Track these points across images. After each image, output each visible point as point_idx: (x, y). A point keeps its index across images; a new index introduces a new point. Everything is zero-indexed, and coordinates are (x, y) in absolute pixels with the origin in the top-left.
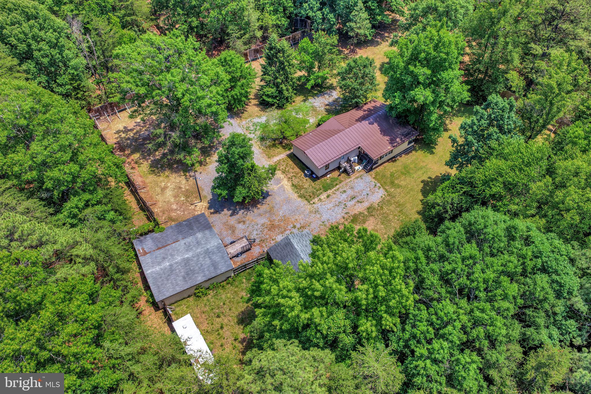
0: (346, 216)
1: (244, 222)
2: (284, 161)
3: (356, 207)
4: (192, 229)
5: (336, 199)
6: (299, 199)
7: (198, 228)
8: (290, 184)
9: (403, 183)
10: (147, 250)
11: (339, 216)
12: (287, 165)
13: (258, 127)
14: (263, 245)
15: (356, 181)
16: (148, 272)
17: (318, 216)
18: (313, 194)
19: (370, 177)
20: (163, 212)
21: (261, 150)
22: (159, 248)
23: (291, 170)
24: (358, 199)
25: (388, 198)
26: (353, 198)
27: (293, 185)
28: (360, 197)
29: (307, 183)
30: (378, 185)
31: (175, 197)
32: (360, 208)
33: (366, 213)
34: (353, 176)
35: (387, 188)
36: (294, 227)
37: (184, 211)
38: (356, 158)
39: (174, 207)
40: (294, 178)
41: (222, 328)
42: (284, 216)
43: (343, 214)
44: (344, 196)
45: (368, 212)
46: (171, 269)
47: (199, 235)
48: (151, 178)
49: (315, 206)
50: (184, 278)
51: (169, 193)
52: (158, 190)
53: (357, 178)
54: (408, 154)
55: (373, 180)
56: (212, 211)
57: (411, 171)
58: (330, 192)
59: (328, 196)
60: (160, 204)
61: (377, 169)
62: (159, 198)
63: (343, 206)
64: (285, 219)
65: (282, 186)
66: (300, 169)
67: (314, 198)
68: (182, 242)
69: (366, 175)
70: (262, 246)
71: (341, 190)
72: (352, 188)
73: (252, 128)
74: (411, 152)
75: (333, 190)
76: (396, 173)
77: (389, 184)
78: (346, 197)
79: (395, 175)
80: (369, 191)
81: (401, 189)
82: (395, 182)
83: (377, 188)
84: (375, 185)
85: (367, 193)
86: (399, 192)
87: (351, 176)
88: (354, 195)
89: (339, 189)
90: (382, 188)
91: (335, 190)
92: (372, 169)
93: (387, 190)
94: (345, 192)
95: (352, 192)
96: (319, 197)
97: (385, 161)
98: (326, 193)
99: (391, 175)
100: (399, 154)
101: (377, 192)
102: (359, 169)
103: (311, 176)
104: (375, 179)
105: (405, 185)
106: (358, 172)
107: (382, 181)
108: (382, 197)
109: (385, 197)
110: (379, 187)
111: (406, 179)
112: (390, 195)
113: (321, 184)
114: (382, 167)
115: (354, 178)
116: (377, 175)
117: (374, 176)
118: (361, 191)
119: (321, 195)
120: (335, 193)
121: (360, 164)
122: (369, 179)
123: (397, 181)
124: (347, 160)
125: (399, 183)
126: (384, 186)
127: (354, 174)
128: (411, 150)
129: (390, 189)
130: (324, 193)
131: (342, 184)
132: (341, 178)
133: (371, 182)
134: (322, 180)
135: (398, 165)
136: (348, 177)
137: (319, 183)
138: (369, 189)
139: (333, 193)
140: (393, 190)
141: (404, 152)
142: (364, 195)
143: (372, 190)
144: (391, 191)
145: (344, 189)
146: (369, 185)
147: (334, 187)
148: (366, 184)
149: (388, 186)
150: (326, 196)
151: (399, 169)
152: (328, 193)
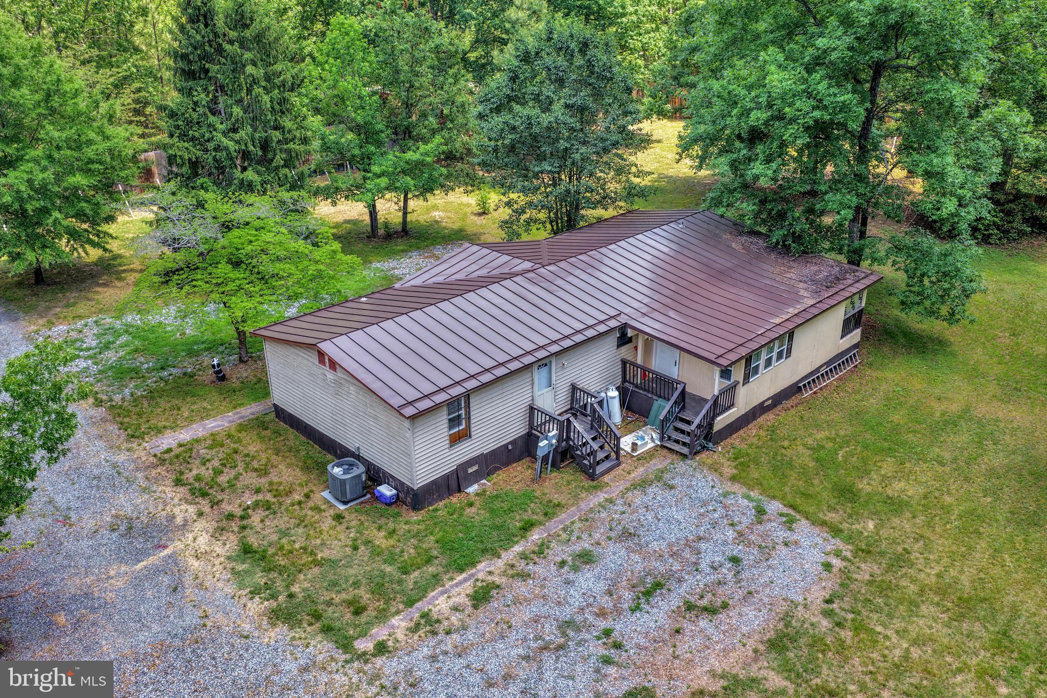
3: (687, 644)
5: (536, 608)
6: (280, 632)
8: (225, 549)
15: (638, 498)
18: (379, 588)
19: (712, 477)
25: (867, 570)
26: (650, 590)
27: (246, 551)
28: (695, 582)
29: (339, 534)
30: (774, 507)
32: (718, 649)
34: (615, 480)
35: (831, 517)
38: (614, 392)
44: (588, 583)
45: (786, 669)
53: (642, 485)
55: (738, 489)
58: (484, 569)
59: (481, 597)
61: (735, 440)
63: (597, 650)
65: (174, 565)
67: (383, 616)
69: (682, 466)
71: (558, 552)
72: (627, 535)
75: (510, 555)
76: (841, 448)
77: (835, 501)
78: (602, 586)
79: (840, 458)
80: (737, 541)
81: (914, 517)
82: (861, 487)
83: (773, 524)
84: (760, 512)
85: (729, 553)
86: (913, 535)
87: (606, 479)
88: (649, 574)
89: (546, 551)
90: (804, 522)
91: (524, 556)
92: (708, 437)
93: (841, 531)
94: (587, 563)
95: (636, 557)
96: (418, 605)
97: (764, 402)
98: (465, 580)
99: (817, 460)
100: (812, 374)
101: (786, 544)
102: (639, 443)
103: (369, 499)
104: (745, 484)
105: (925, 497)
106: (639, 459)
107: (787, 489)
108: (828, 566)
109: (849, 564)
110: (784, 519)
111: (910, 472)
112: (869, 552)
113: (431, 534)
114: (754, 431)
115: (621, 488)
116: (749, 466)
117: (734, 471)
118: (690, 547)
119: (432, 594)
120: (524, 576)
121: (637, 423)
122: (713, 487)
123: (869, 484)
124: (569, 407)
125: (880, 489)
126: (811, 509)
127: (618, 471)
128: (856, 366)
129: (853, 524)
130: (455, 581)
131: (561, 522)
132: (546, 491)
133: (725, 496)
134: (436, 510)
135: (828, 419)
136: (591, 483)
137: (420, 527)
138: (731, 534)
139: (510, 572)
140: (875, 527)
141: (831, 370)
142: (715, 569)
143: (753, 537)
144: (866, 534)
145: (578, 548)
146: (721, 511)
147: (516, 539)
148: (702, 510)
149: (832, 509)
150: (468, 595)
151: (842, 433)
152: (481, 576)
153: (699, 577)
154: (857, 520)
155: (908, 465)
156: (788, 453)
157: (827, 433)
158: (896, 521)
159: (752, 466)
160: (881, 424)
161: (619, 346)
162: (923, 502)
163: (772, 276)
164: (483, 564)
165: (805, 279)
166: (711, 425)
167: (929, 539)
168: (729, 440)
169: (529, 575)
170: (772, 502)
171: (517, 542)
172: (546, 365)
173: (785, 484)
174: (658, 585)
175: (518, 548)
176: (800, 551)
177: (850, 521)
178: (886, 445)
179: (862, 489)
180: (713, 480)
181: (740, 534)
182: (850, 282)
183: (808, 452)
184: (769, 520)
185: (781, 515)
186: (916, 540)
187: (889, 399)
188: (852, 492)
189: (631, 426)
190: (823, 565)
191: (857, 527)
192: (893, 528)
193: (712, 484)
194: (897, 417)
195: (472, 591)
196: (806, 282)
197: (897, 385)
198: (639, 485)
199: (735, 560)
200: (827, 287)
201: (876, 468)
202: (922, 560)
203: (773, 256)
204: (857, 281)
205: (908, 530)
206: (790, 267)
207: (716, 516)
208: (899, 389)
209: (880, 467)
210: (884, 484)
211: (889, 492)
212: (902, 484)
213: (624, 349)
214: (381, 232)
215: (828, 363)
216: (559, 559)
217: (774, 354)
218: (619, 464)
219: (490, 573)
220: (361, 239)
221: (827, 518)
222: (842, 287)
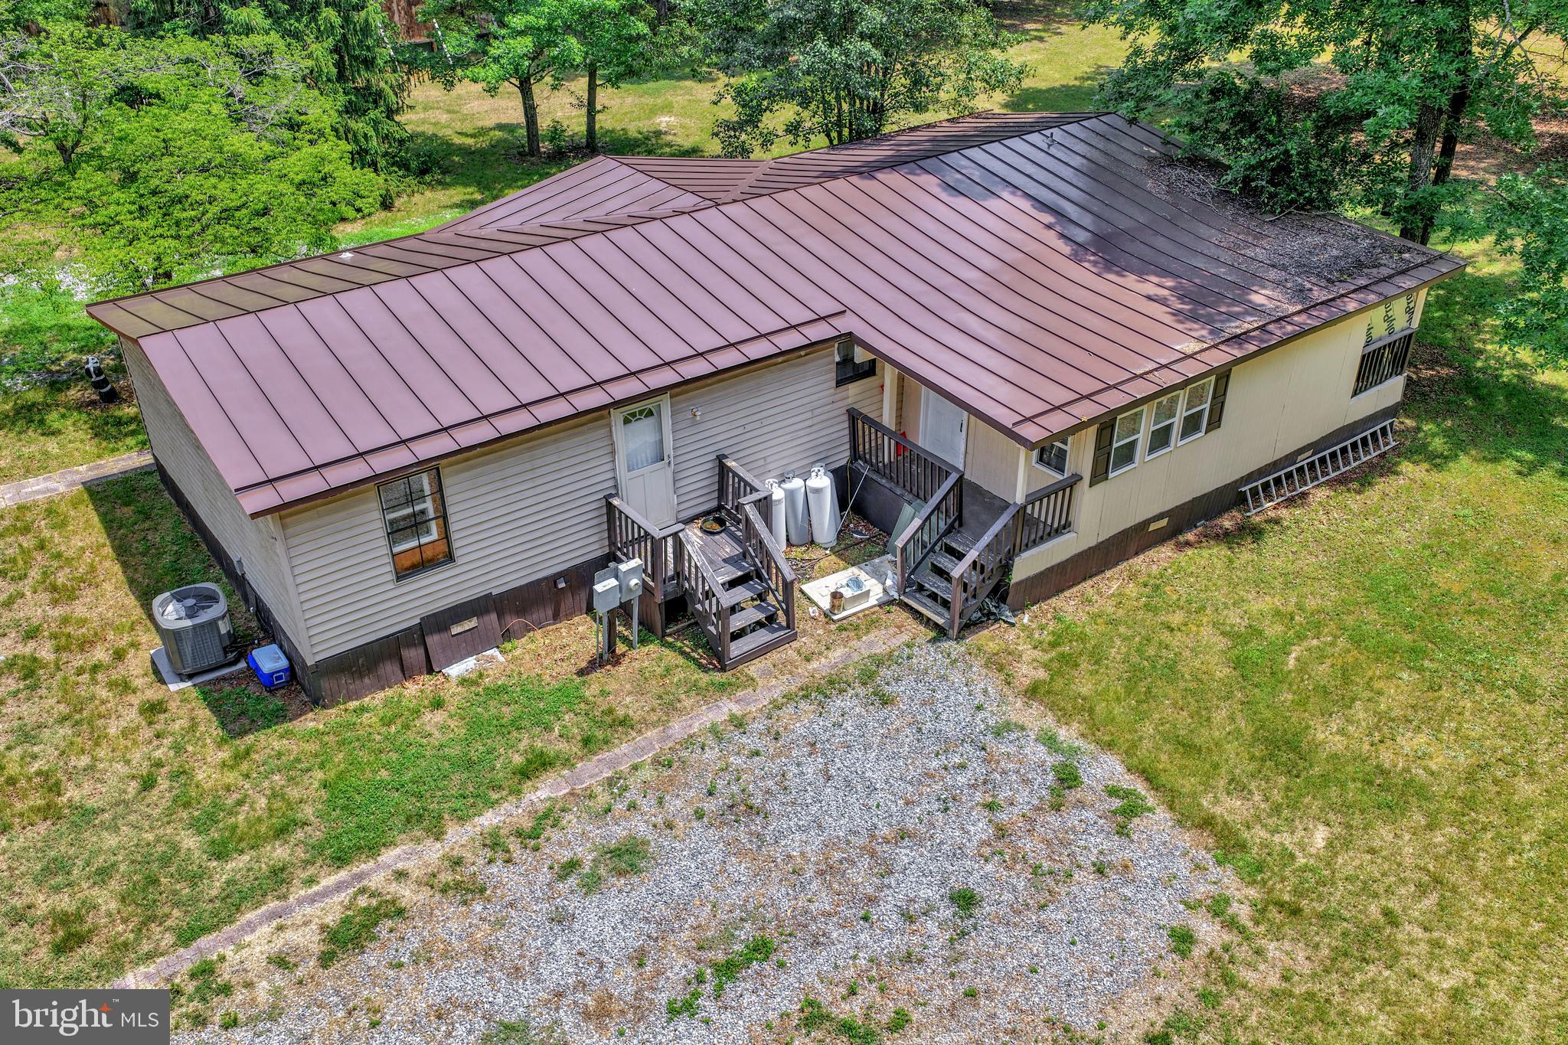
5: (457, 980)
15: (802, 721)
18: (144, 889)
19: (985, 682)
25: (1277, 960)
30: (1103, 770)
38: (822, 481)
54: (1363, 479)
55: (1034, 718)
58: (391, 864)
59: (349, 937)
71: (573, 837)
72: (742, 809)
74: (1384, 467)
76: (1300, 637)
77: (1251, 767)
78: (631, 938)
79: (1291, 663)
80: (987, 850)
81: (1431, 827)
82: (1321, 736)
83: (1085, 814)
84: (1067, 779)
85: (956, 883)
86: (1417, 875)
87: (754, 669)
88: (749, 917)
89: (549, 832)
90: (1162, 814)
91: (493, 842)
92: (1000, 593)
93: (1243, 847)
94: (621, 873)
95: (740, 869)
96: (204, 941)
97: (1148, 522)
98: (339, 887)
99: (1238, 664)
100: (1275, 466)
101: (1100, 871)
102: (848, 593)
103: (241, 671)
104: (1052, 707)
105: (1470, 778)
106: (841, 629)
107: (1148, 729)
108: (1183, 940)
109: (1237, 939)
110: (1117, 803)
111: (1448, 710)
112: (1296, 912)
113: (322, 766)
114: (1115, 585)
115: (776, 694)
116: (1077, 665)
117: (1042, 674)
118: (873, 854)
119: (250, 916)
120: (469, 890)
121: (869, 548)
122: (979, 708)
123: (1341, 732)
124: (714, 504)
125: (1366, 747)
126: (1187, 784)
127: (789, 652)
128: (1382, 456)
129: (1275, 831)
130: (315, 888)
131: (613, 763)
132: (612, 686)
133: (998, 734)
134: (363, 709)
135: (1290, 568)
136: (718, 677)
137: (307, 747)
138: (980, 829)
139: (446, 877)
140: (1330, 845)
141: (1322, 461)
142: (910, 919)
143: (1027, 844)
144: (1301, 861)
145: (618, 832)
146: (977, 769)
147: (495, 796)
148: (935, 764)
149: (1235, 786)
150: (323, 928)
151: (1312, 603)
152: (375, 881)
153: (864, 937)
154: (1290, 821)
155: (1446, 693)
156: (1175, 641)
157: (1277, 602)
158: (1384, 834)
159: (1084, 666)
160: (1406, 588)
161: (840, 383)
162: (1461, 790)
163: (1213, 251)
164: (398, 851)
165: (1286, 261)
166: (1006, 568)
167: (1454, 890)
168: (1053, 601)
169: (482, 890)
170: (1103, 757)
171: (493, 804)
172: (650, 413)
173: (1143, 716)
174: (761, 949)
175: (488, 819)
176: (1128, 891)
177: (1272, 822)
178: (1407, 638)
179: (1324, 742)
180: (985, 692)
181: (1001, 832)
182: (1385, 272)
183: (1222, 643)
184: (1081, 804)
185: (1113, 792)
186: (1422, 890)
187: (1439, 534)
188: (1295, 749)
189: (854, 553)
190: (1173, 933)
191: (1286, 839)
192: (1372, 851)
193: (980, 698)
194: (1448, 578)
195: (338, 916)
196: (1284, 268)
197: (1465, 502)
198: (818, 690)
199: (965, 901)
200: (1329, 280)
201: (1367, 694)
202: (1424, 947)
203: (1230, 211)
204: (1403, 272)
205: (1408, 861)
206: (1260, 236)
207: (961, 780)
208: (1468, 511)
209: (1380, 693)
210: (1377, 736)
211: (1386, 757)
212: (1422, 739)
213: (854, 389)
214: (545, 146)
215: (1316, 446)
216: (565, 856)
217: (1177, 422)
218: (793, 638)
219: (401, 875)
220: (507, 157)
221: (1218, 810)
222: (1362, 282)
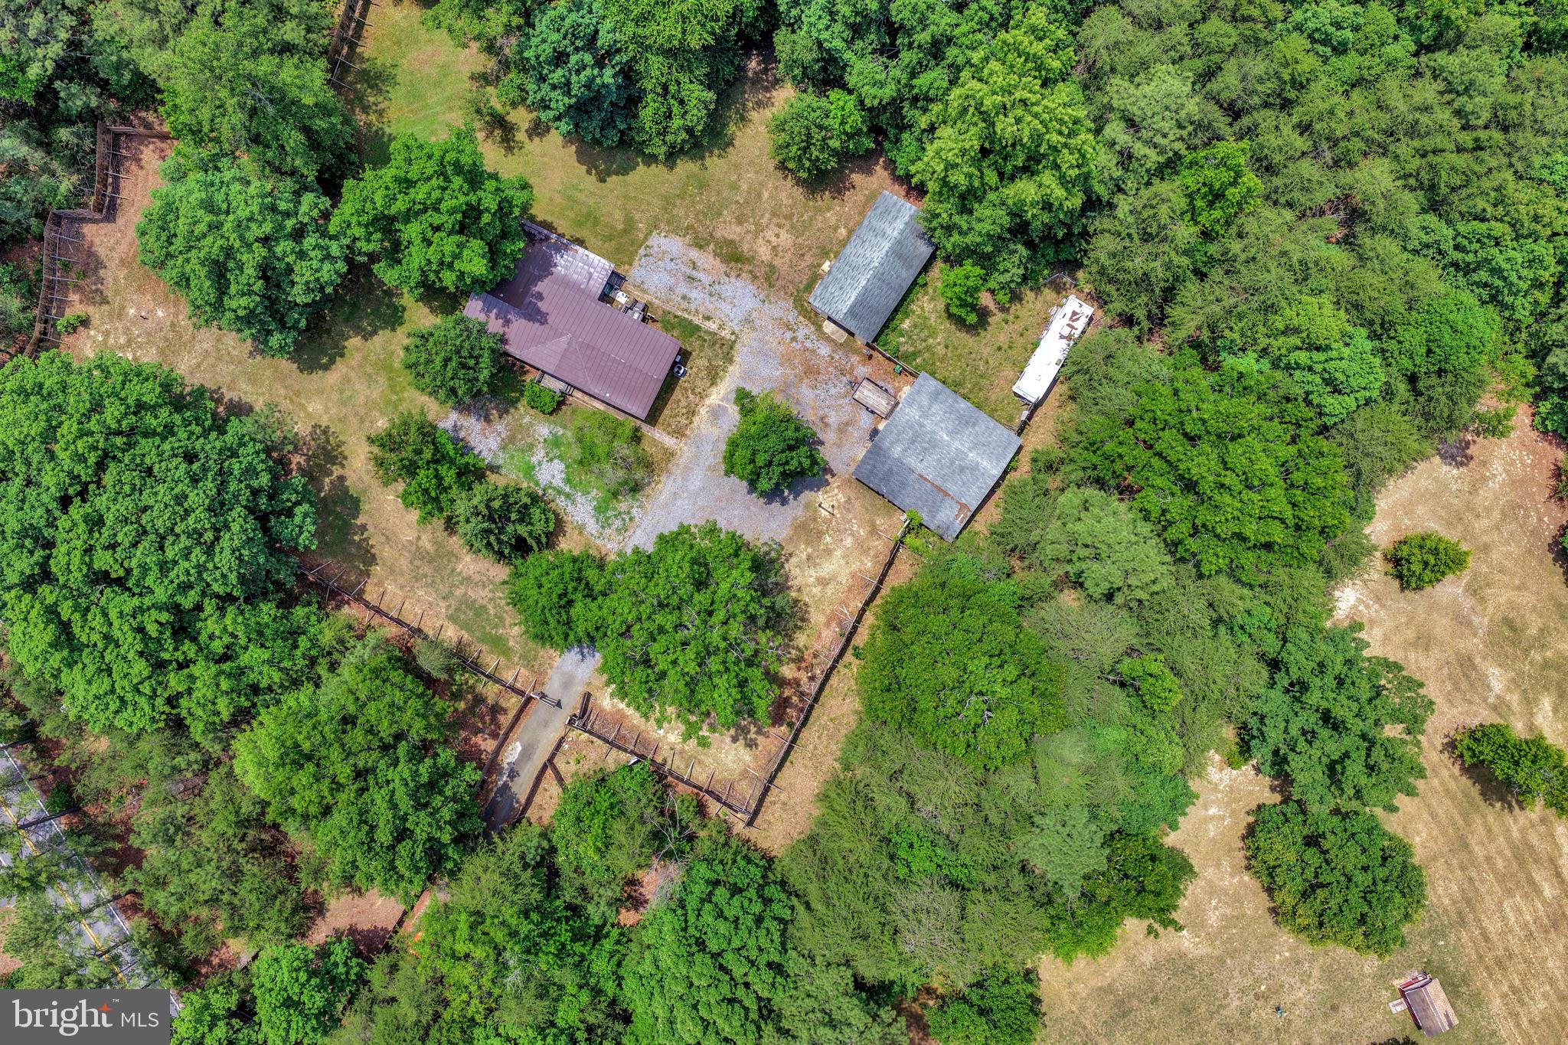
0: (733, 274)
1: (822, 419)
2: (669, 425)
3: (706, 266)
4: (890, 470)
6: (737, 359)
7: (883, 464)
8: (714, 389)
9: (618, 215)
10: (957, 508)
11: (739, 284)
12: (676, 416)
13: (610, 513)
14: (848, 367)
16: (997, 472)
17: (754, 314)
18: (714, 344)
19: (633, 271)
20: (865, 551)
21: (663, 478)
22: (946, 494)
23: (683, 403)
24: (689, 271)
25: (662, 226)
26: (691, 279)
27: (712, 384)
28: (684, 269)
29: (698, 363)
30: (642, 251)
31: (829, 552)
32: (707, 260)
33: (712, 246)
34: (643, 299)
35: (641, 236)
36: (794, 339)
37: (849, 521)
39: (849, 541)
40: (697, 390)
41: (1000, 349)
42: (781, 364)
43: (733, 280)
44: (694, 294)
45: (708, 244)
46: (975, 446)
47: (896, 451)
48: (816, 617)
49: (737, 330)
50: (974, 424)
51: (827, 568)
52: (830, 590)
53: (644, 291)
55: (636, 263)
56: (828, 477)
57: (584, 211)
58: (697, 320)
59: (708, 318)
60: (856, 566)
62: (844, 578)
63: (717, 286)
64: (787, 360)
66: (673, 390)
67: (723, 338)
68: (920, 468)
69: (631, 280)
70: (852, 368)
71: (684, 305)
72: (671, 289)
73: (618, 523)
75: (690, 318)
77: (634, 234)
78: (694, 291)
80: (663, 260)
81: (633, 213)
82: (622, 227)
83: (651, 252)
84: (646, 256)
85: (669, 261)
86: (642, 214)
88: (685, 280)
89: (685, 308)
90: (647, 244)
91: (689, 313)
93: (647, 234)
94: (686, 297)
95: (679, 285)
96: (716, 332)
98: (703, 324)
101: (659, 247)
108: (666, 236)
109: (662, 231)
110: (647, 249)
112: (655, 226)
115: (649, 296)
118: (669, 272)
119: (711, 330)
120: (697, 310)
123: (620, 225)
125: (621, 222)
126: (641, 241)
129: (643, 232)
130: (705, 326)
133: (641, 266)
138: (659, 262)
139: (696, 314)
140: (643, 224)
142: (677, 264)
143: (659, 256)
144: (647, 227)
145: (681, 301)
146: (649, 266)
148: (651, 271)
149: (638, 235)
150: (709, 321)
152: (700, 321)
153: (682, 267)
158: (637, 218)
162: (624, 210)
170: (640, 253)
171: (684, 317)
175: (687, 316)
176: (661, 243)
177: (641, 233)
179: (624, 227)
181: (659, 259)
184: (649, 253)
185: (645, 250)
186: (644, 213)
192: (640, 219)
195: (707, 321)
199: (671, 260)
205: (640, 215)
207: (652, 267)
210: (618, 221)
211: (622, 219)
216: (687, 304)
221: (643, 237)
